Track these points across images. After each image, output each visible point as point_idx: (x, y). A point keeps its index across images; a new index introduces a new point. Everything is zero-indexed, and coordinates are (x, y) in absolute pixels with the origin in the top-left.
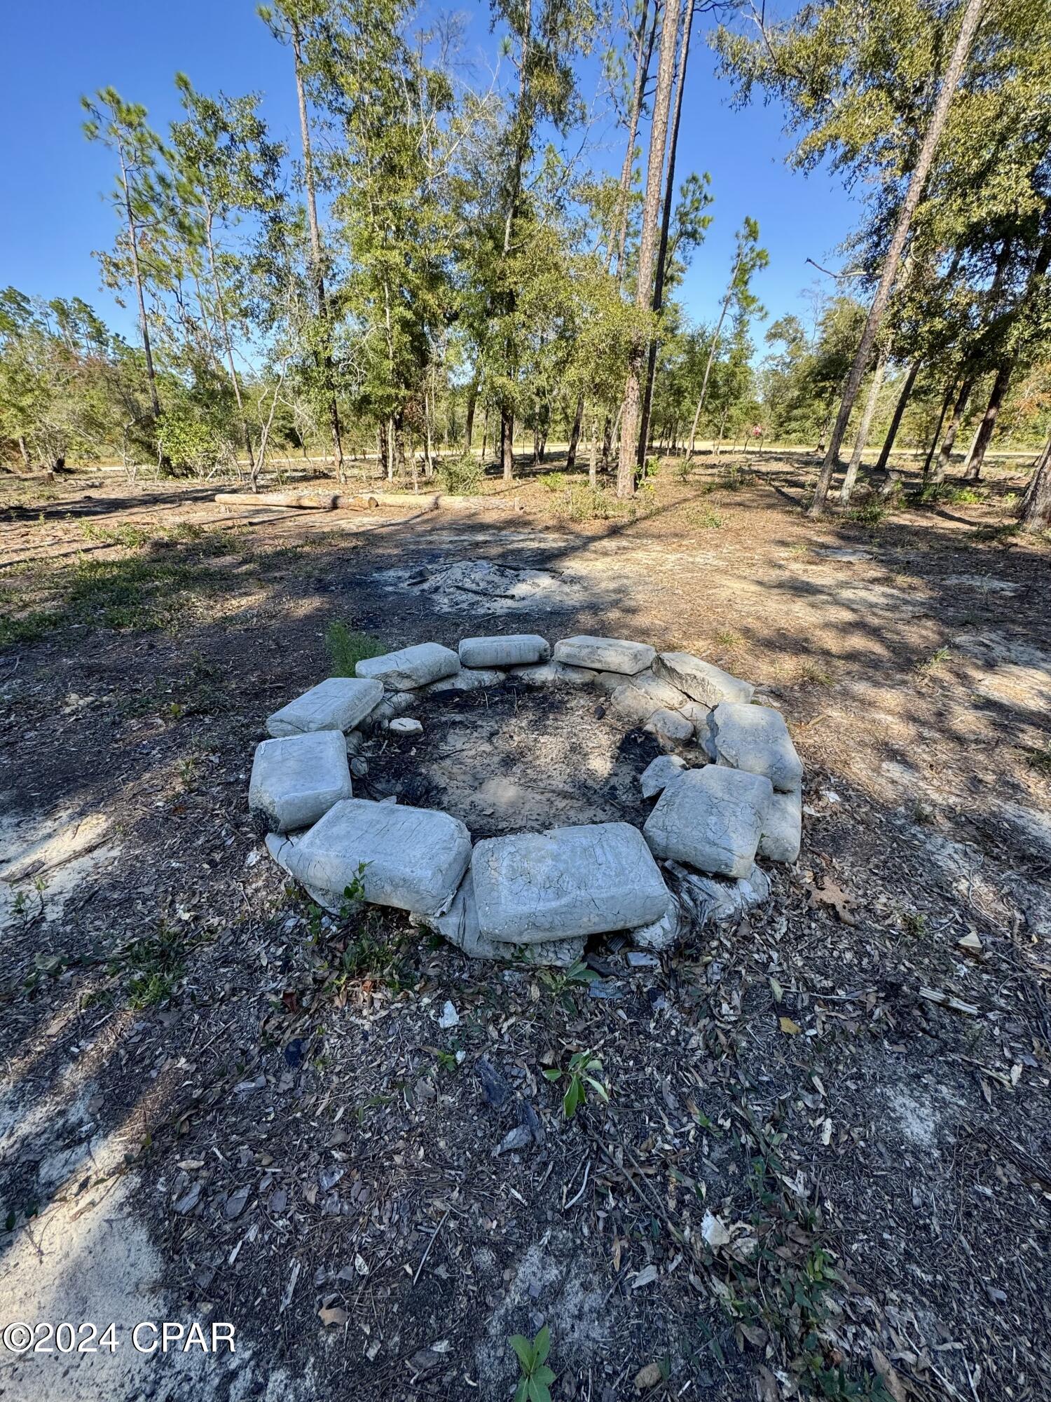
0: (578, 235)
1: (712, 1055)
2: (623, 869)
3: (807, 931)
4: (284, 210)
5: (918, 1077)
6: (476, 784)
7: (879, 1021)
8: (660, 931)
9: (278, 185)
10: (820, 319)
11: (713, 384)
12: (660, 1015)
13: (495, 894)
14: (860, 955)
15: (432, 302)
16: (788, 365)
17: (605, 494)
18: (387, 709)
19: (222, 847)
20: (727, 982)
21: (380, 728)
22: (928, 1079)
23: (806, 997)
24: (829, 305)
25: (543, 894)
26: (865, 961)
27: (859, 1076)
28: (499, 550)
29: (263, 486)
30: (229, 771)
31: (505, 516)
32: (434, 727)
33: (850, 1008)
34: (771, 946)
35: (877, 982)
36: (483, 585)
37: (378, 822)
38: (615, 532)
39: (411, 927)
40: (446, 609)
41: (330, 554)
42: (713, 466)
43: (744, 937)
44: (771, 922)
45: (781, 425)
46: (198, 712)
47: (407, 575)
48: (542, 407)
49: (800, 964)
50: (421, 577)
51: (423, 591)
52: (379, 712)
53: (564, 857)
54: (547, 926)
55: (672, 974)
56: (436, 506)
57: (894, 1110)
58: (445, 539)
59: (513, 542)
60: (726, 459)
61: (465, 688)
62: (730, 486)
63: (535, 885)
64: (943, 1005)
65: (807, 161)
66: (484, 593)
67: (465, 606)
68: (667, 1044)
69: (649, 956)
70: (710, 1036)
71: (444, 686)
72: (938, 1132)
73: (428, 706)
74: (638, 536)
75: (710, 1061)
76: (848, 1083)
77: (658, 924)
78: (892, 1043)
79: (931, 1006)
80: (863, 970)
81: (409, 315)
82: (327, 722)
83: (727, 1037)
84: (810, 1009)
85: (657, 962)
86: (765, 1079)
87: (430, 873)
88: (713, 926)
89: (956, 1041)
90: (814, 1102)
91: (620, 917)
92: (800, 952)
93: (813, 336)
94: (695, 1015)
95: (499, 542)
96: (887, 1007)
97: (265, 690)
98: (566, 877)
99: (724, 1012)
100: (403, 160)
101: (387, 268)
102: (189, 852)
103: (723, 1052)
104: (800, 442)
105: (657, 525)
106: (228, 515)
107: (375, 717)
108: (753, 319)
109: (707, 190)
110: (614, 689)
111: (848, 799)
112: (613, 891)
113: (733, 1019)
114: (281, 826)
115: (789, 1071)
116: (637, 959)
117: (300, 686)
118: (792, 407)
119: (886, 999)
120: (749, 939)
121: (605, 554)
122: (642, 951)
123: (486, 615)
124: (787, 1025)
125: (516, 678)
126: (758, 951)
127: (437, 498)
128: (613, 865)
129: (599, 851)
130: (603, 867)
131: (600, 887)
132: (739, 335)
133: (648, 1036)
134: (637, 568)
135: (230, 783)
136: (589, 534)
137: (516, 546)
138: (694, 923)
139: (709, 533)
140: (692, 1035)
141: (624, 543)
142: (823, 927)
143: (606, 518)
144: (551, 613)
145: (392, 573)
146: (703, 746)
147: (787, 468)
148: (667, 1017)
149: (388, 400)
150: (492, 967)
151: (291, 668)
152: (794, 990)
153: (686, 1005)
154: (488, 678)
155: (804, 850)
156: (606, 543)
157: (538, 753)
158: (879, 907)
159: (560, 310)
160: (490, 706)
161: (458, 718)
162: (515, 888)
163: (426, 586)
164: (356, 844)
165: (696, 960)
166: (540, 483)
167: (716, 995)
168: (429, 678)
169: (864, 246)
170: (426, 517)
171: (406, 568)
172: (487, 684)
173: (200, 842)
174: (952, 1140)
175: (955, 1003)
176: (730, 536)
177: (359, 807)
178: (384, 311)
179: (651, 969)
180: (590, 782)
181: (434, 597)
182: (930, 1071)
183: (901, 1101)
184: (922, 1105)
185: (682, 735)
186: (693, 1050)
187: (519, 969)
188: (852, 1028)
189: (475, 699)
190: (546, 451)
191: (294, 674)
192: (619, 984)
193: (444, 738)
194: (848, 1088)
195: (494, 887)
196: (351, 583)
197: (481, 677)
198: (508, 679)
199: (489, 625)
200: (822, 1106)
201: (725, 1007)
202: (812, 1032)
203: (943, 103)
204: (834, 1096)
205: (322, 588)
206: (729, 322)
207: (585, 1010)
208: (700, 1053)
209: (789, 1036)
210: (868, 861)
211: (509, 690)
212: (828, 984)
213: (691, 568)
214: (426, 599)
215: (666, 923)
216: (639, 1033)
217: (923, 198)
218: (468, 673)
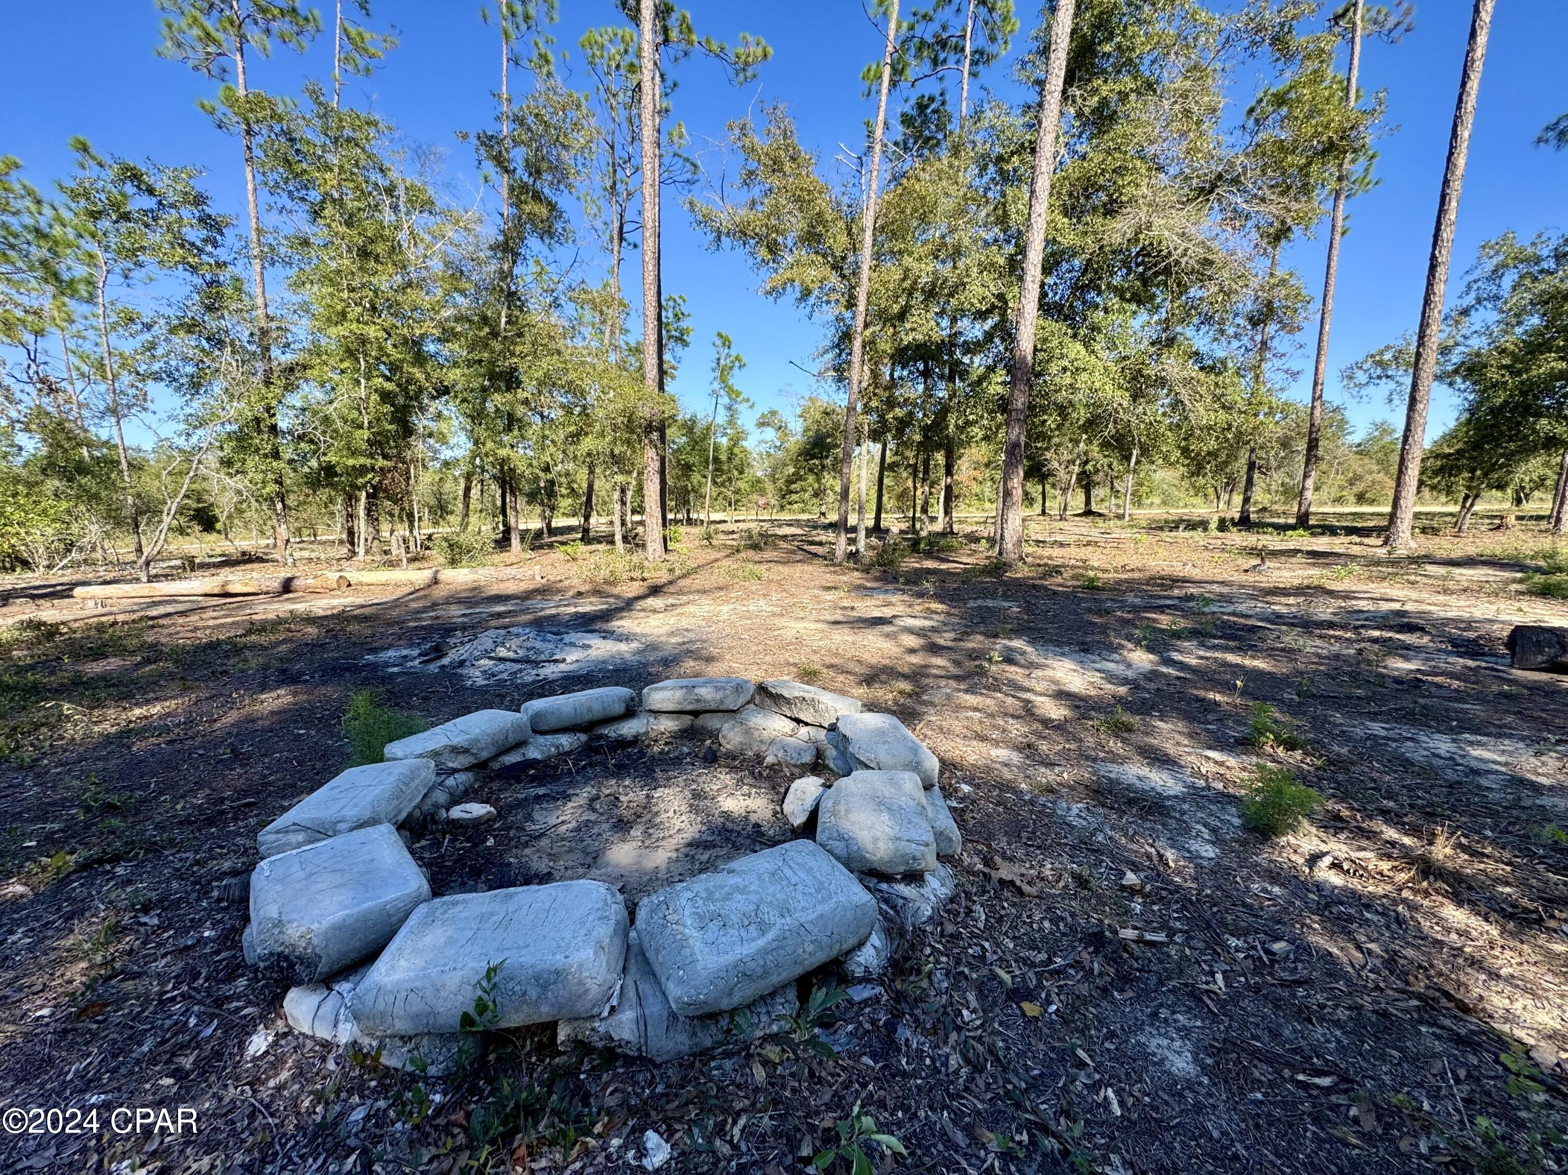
0: (572, 331)
1: (977, 1069)
2: (822, 883)
3: (1003, 912)
4: (224, 276)
5: (1155, 1015)
6: (589, 860)
7: (1101, 974)
8: (872, 952)
9: (222, 254)
10: (799, 412)
11: (716, 460)
12: (908, 1046)
13: (686, 952)
14: (1055, 921)
15: (418, 375)
16: (779, 448)
17: (636, 558)
18: (440, 796)
19: (195, 1043)
20: (955, 986)
21: (435, 822)
22: (1164, 1013)
23: (1031, 974)
24: (802, 402)
25: (744, 934)
26: (1062, 925)
27: (1111, 1035)
28: (529, 617)
29: (156, 576)
30: (183, 931)
31: (523, 586)
32: (510, 808)
33: (1072, 972)
34: (978, 937)
35: (1081, 940)
36: (521, 653)
37: (492, 914)
38: (655, 591)
39: (560, 1054)
40: (481, 682)
41: (291, 640)
42: (733, 532)
43: (951, 936)
44: (969, 911)
45: (783, 497)
46: (101, 861)
47: (416, 652)
48: (547, 481)
49: (1011, 946)
50: (438, 652)
51: (443, 667)
52: (429, 801)
53: (753, 888)
54: (759, 971)
55: (899, 997)
56: (435, 581)
57: (1154, 1054)
58: (455, 612)
59: (542, 609)
60: (742, 526)
61: (539, 757)
62: (755, 547)
63: (732, 926)
64: (1139, 941)
65: (775, 292)
66: (526, 661)
67: (505, 676)
68: (927, 1077)
69: (869, 986)
70: (964, 1049)
71: (512, 758)
72: (1196, 1060)
73: (495, 785)
74: (681, 592)
75: (977, 1075)
76: (1107, 1045)
77: (868, 944)
78: (1121, 991)
79: (1133, 946)
80: (1064, 934)
81: (390, 386)
82: (365, 818)
83: (983, 1044)
84: (1040, 986)
85: (879, 989)
86: (1036, 1072)
87: (591, 952)
88: (919, 932)
89: (1165, 970)
90: (1089, 1076)
91: (836, 937)
92: (1006, 934)
93: (797, 427)
94: (941, 1033)
95: (526, 611)
96: (1100, 959)
97: (223, 812)
98: (764, 908)
99: (967, 1019)
100: (380, 249)
101: (363, 341)
102: (123, 1071)
103: (986, 1060)
104: (803, 511)
105: (698, 581)
106: (100, 610)
107: (425, 808)
108: (741, 407)
109: (684, 309)
110: (719, 730)
111: (978, 786)
112: (820, 909)
113: (978, 1022)
114: (322, 968)
115: (1053, 1055)
116: (860, 993)
117: (284, 798)
118: (789, 482)
119: (1096, 952)
120: (956, 936)
121: (655, 611)
122: (860, 983)
123: (534, 682)
124: (1031, 1009)
125: (601, 737)
126: (970, 946)
127: (437, 572)
128: (809, 882)
129: (788, 872)
130: (800, 887)
131: (804, 909)
132: (731, 422)
133: (905, 1075)
134: (693, 620)
135: (187, 948)
136: (630, 595)
137: (548, 612)
138: (902, 933)
139: (754, 585)
140: (947, 1056)
141: (671, 601)
142: (1014, 905)
143: (643, 580)
144: (616, 671)
145: (391, 653)
146: (832, 765)
147: (798, 531)
148: (915, 1046)
149: (362, 470)
150: (692, 1066)
151: (265, 776)
152: (1018, 973)
153: (928, 1026)
154: (566, 741)
155: (965, 841)
156: (651, 602)
157: (655, 809)
158: (1049, 873)
159: (571, 388)
160: (578, 772)
161: (541, 791)
162: (710, 936)
163: (445, 661)
164: (468, 948)
165: (919, 972)
166: (558, 554)
167: (951, 1004)
168: (493, 750)
169: (830, 356)
170: (421, 593)
171: (411, 645)
172: (567, 749)
173: (145, 1048)
174: (1209, 1061)
175: (1148, 937)
176: (774, 586)
177: (455, 903)
178: (359, 382)
179: (877, 999)
180: (729, 825)
181: (464, 671)
182: (1161, 1005)
183: (1155, 1043)
184: (1172, 1040)
185: (807, 758)
186: (956, 1072)
187: (727, 1055)
188: (1084, 989)
189: (555, 767)
190: (553, 525)
191: (270, 784)
192: (850, 1028)
193: (529, 817)
194: (1108, 1050)
195: (682, 943)
196: (334, 669)
197: (557, 742)
198: (591, 739)
199: (545, 688)
200: (1097, 1076)
201: (965, 1012)
202: (1053, 1008)
203: (865, 267)
204: (1102, 1063)
205: (287, 678)
206: (721, 410)
207: (823, 1074)
208: (964, 1071)
209: (1036, 1019)
210: (1019, 836)
211: (597, 751)
212: (1043, 956)
213: (748, 616)
214: (452, 674)
215: (875, 940)
216: (894, 1076)
217: (866, 326)
218: (541, 739)
